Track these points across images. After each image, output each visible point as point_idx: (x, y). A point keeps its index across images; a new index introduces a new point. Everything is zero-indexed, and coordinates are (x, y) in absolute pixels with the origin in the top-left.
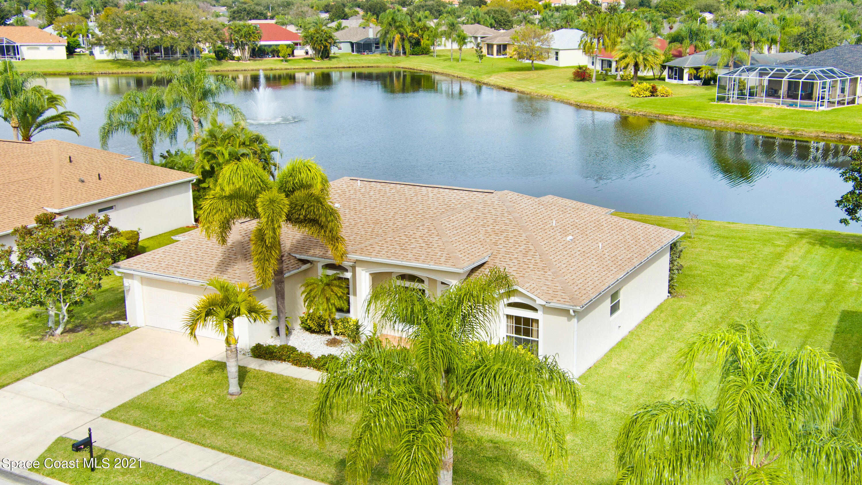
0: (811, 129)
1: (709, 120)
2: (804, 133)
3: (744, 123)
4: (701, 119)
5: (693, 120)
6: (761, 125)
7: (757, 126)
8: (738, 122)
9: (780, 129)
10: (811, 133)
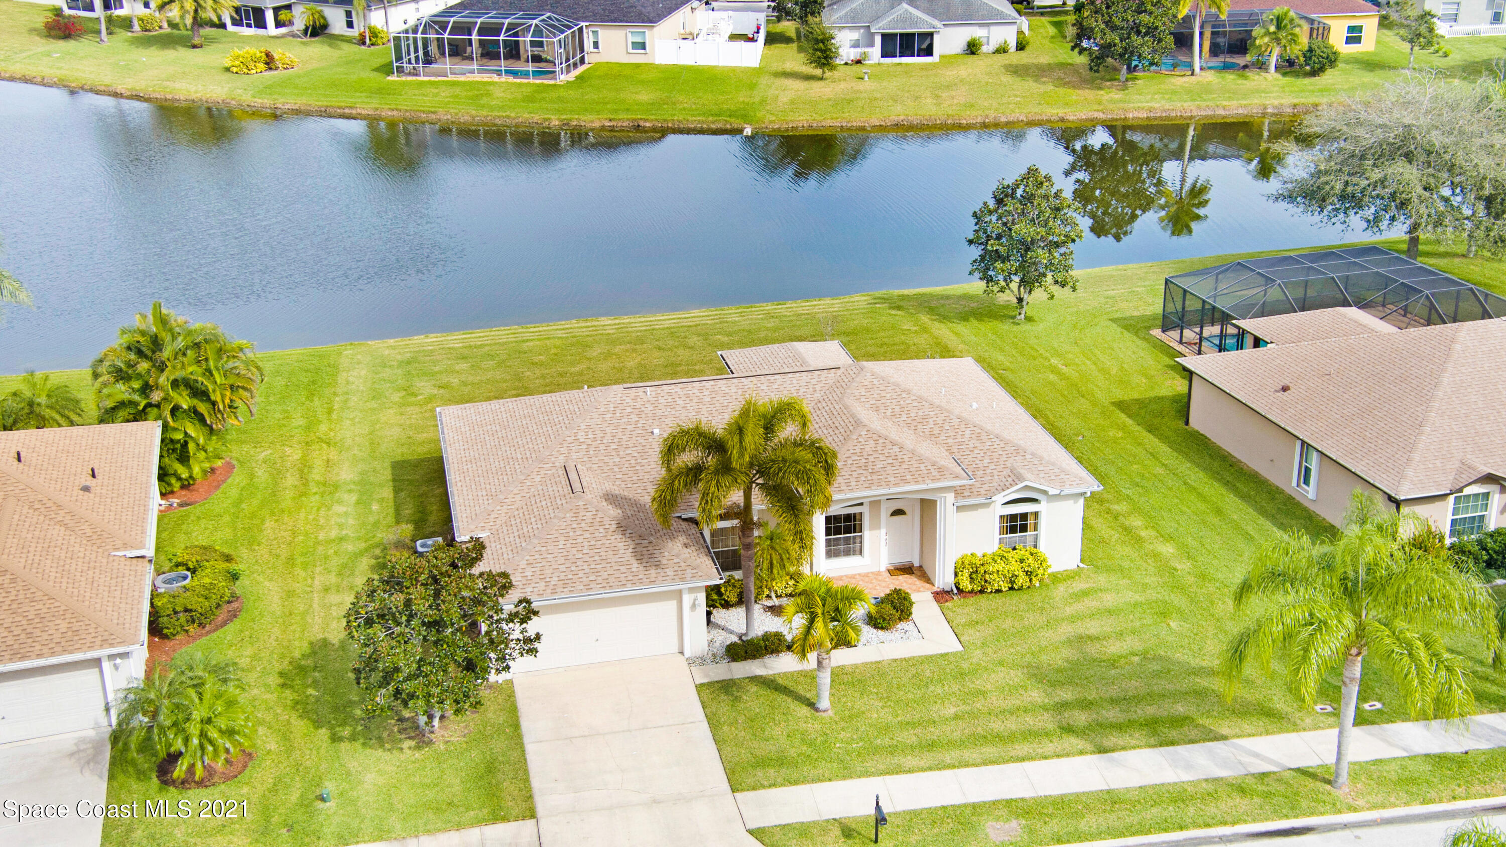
0: (590, 117)
1: (424, 112)
2: (583, 124)
3: (485, 113)
4: (406, 111)
5: (395, 113)
6: (513, 115)
7: (508, 117)
8: (474, 112)
9: (545, 120)
10: (592, 122)
